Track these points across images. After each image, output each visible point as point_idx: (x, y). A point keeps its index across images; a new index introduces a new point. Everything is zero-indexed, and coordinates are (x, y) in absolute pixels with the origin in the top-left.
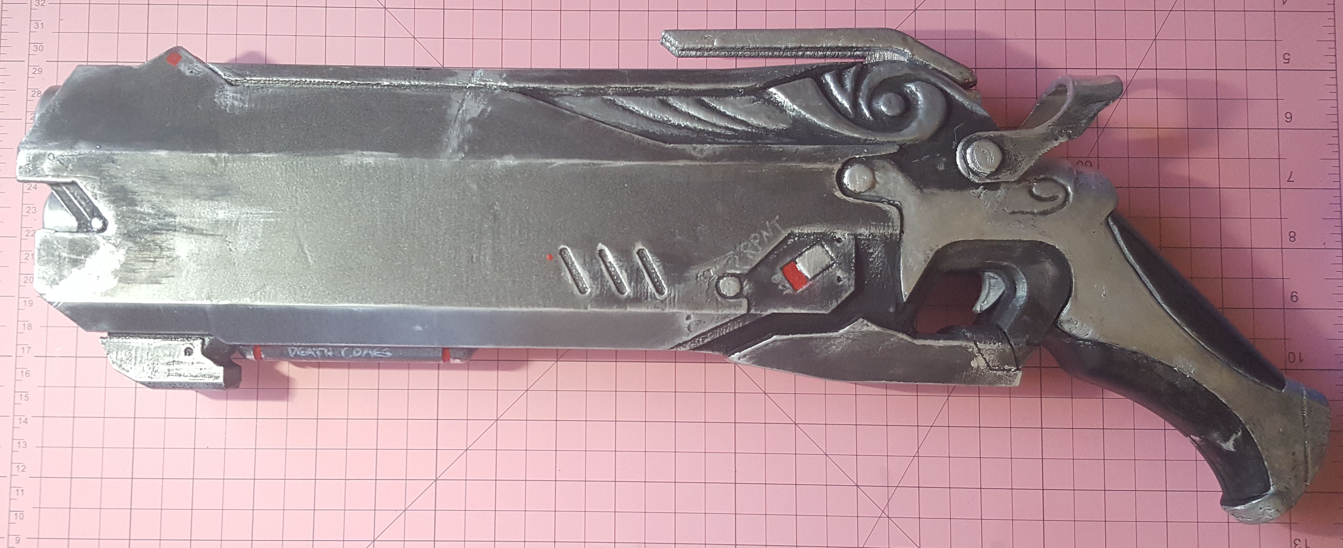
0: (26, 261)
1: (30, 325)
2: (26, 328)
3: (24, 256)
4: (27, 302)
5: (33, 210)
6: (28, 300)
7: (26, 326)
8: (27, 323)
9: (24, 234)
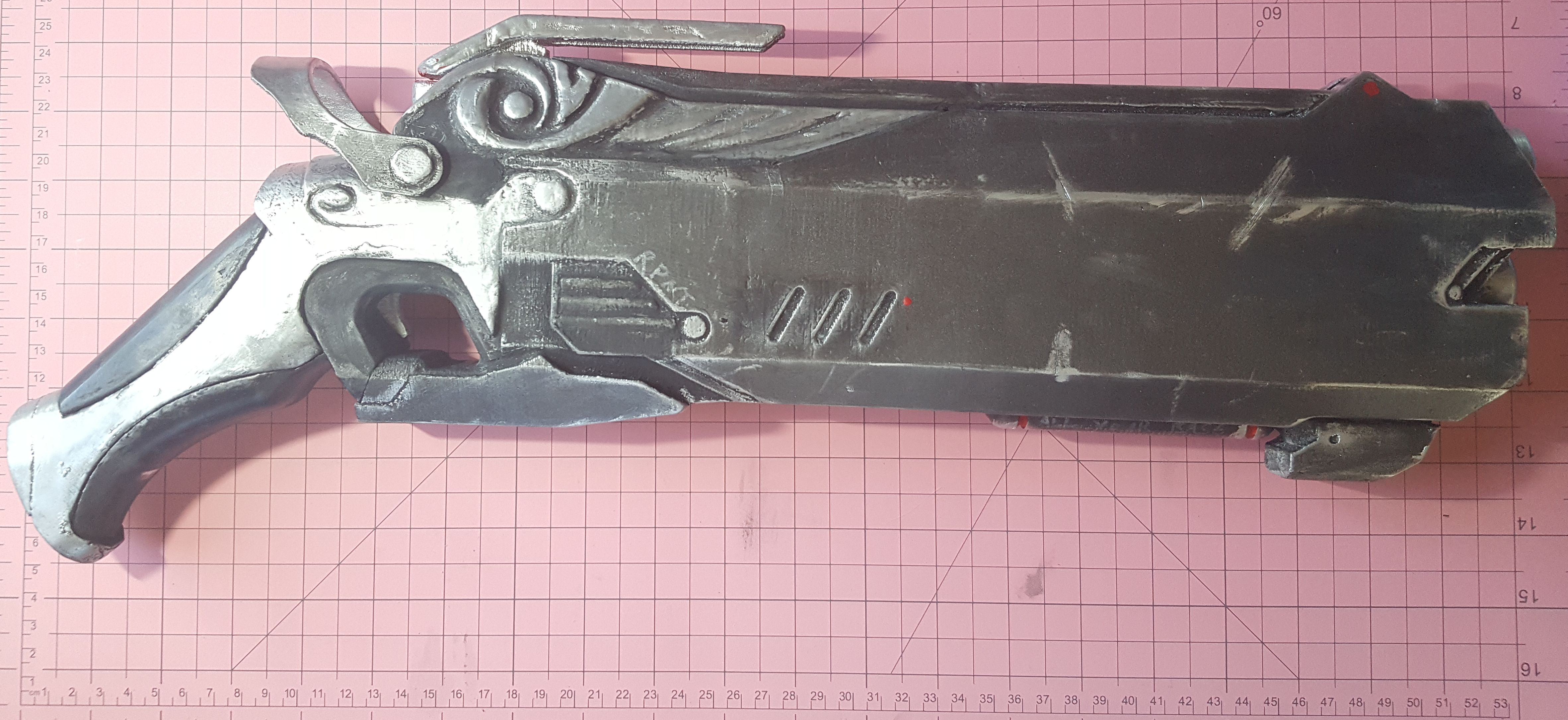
0: (39, 139)
1: (46, 213)
2: (41, 217)
3: (37, 134)
4: (42, 186)
5: (46, 80)
6: (42, 184)
7: (42, 214)
8: (42, 211)
9: (37, 107)
